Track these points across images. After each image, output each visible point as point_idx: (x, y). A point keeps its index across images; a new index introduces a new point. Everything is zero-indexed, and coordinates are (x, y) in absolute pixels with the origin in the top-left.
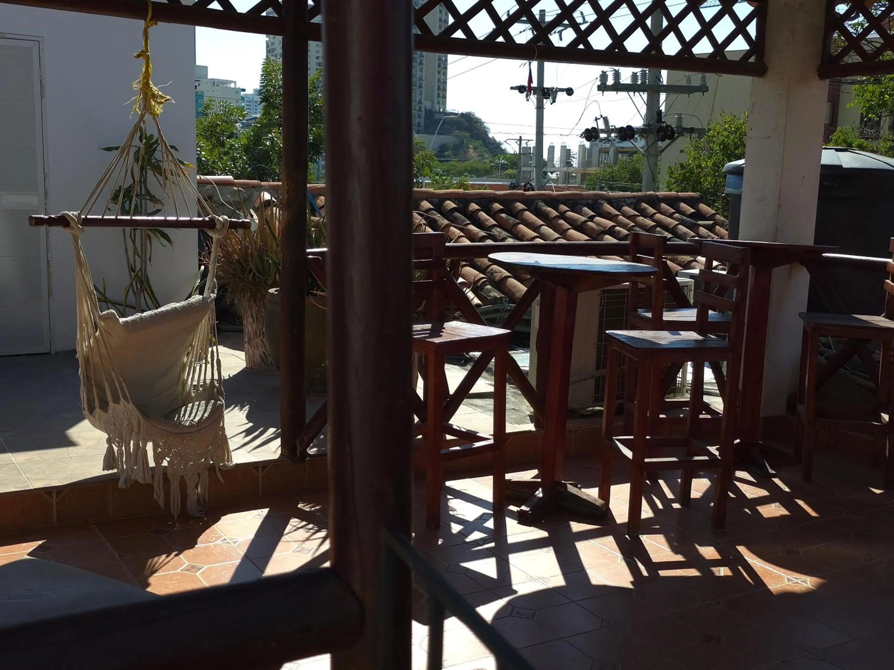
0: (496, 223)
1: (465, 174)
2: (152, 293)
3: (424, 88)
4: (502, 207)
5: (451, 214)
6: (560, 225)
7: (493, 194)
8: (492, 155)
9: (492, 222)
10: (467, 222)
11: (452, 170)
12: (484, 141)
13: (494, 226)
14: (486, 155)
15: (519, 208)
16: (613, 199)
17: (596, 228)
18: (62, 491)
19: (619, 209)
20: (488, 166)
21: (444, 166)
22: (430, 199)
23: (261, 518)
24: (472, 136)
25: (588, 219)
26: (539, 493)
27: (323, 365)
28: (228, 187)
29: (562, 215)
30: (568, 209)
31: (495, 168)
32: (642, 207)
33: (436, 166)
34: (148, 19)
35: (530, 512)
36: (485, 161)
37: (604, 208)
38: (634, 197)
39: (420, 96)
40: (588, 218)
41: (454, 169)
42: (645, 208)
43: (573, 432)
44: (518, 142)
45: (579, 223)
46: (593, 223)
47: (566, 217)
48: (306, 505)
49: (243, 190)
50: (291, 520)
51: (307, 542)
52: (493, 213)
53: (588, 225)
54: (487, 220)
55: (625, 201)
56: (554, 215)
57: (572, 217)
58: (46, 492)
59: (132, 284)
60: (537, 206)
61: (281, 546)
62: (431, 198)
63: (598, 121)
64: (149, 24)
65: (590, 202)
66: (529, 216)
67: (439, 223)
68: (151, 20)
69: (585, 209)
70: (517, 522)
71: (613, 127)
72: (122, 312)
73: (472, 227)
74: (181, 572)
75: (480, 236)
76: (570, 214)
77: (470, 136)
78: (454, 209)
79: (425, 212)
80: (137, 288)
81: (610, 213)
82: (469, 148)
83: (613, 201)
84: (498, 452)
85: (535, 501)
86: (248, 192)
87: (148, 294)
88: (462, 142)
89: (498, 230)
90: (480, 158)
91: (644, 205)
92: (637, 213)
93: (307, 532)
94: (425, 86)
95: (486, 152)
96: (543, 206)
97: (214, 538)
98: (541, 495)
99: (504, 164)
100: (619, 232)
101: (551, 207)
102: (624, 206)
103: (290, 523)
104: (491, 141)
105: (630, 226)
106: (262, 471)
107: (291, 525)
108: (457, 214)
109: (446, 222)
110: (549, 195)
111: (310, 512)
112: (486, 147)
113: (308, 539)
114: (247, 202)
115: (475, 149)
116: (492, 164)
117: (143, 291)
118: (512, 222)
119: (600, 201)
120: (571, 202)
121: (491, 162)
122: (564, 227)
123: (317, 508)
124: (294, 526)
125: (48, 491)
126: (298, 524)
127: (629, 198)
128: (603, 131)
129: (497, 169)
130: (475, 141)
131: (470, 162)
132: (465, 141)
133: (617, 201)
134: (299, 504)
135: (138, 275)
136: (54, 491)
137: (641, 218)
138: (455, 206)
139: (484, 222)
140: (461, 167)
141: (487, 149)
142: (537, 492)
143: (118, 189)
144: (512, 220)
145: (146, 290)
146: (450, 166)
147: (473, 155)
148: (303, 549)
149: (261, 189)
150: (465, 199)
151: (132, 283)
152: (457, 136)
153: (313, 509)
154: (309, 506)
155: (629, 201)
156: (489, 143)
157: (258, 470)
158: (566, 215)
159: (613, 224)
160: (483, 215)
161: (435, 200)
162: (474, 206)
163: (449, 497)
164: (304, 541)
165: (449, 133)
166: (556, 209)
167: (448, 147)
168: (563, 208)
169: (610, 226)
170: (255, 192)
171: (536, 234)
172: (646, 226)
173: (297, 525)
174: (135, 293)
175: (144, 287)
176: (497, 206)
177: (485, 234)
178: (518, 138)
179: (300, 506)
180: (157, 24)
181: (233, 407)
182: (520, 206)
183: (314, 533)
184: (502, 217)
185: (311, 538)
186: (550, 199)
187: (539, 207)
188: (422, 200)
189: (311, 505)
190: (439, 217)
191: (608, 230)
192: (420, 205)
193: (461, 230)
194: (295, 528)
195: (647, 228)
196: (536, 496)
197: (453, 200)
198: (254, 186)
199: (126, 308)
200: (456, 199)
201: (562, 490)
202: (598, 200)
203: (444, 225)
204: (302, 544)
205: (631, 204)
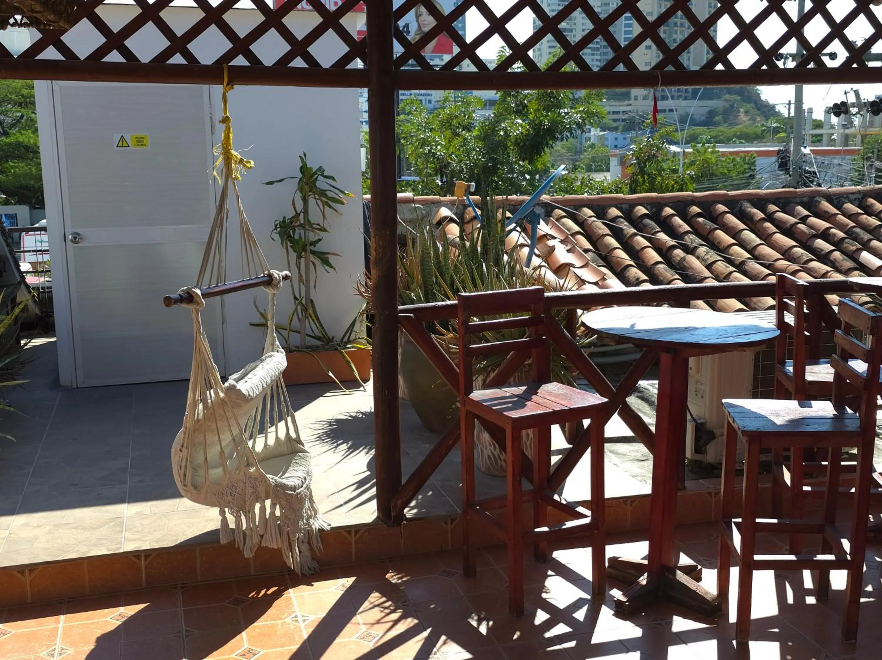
0: (690, 229)
1: (734, 140)
2: (318, 319)
3: (692, 53)
4: (700, 211)
5: (641, 222)
6: (765, 229)
7: (691, 196)
8: (765, 119)
9: (687, 228)
10: (657, 230)
11: (719, 136)
12: (756, 103)
13: (687, 232)
14: (759, 119)
15: (720, 210)
16: (834, 196)
17: (807, 231)
18: (150, 555)
19: (839, 207)
20: (759, 130)
21: (712, 133)
22: (619, 205)
23: (342, 590)
24: (743, 100)
25: (799, 221)
26: (643, 580)
27: (454, 406)
28: (407, 205)
29: (770, 218)
30: (778, 209)
31: (767, 133)
32: (868, 204)
33: (703, 133)
34: (225, 84)
35: (627, 603)
36: (757, 124)
37: (821, 206)
38: (859, 192)
39: (688, 62)
40: (799, 219)
41: (722, 135)
42: (872, 204)
43: (713, 495)
44: (787, 106)
45: (788, 225)
46: (805, 226)
47: (775, 219)
48: (395, 576)
49: (422, 207)
50: (372, 595)
51: (377, 625)
52: (689, 217)
53: (798, 228)
54: (681, 226)
55: (847, 198)
56: (759, 218)
57: (781, 218)
58: (134, 556)
59: (296, 310)
60: (741, 207)
61: (349, 628)
62: (621, 204)
63: (848, 94)
64: (227, 89)
65: (806, 199)
66: (732, 220)
67: (625, 232)
68: (228, 85)
69: (799, 208)
70: (613, 612)
71: (866, 101)
72: (286, 337)
73: (662, 236)
74: (236, 657)
75: (668, 246)
76: (781, 215)
77: (741, 99)
78: (645, 216)
79: (611, 220)
80: (302, 315)
81: (826, 212)
82: (739, 112)
83: (834, 198)
84: (596, 532)
85: (636, 590)
86: (427, 209)
87: (313, 320)
88: (732, 106)
89: (691, 237)
90: (751, 122)
91: (871, 201)
92: (860, 211)
93: (382, 612)
94: (693, 51)
95: (759, 115)
96: (749, 207)
97: (286, 614)
98: (644, 582)
99: (777, 127)
100: (834, 235)
101: (756, 208)
102: (846, 203)
103: (369, 599)
104: (764, 104)
105: (849, 227)
106: (355, 535)
107: (369, 601)
108: (648, 221)
109: (633, 230)
110: (757, 195)
111: (396, 584)
112: (759, 109)
113: (378, 622)
114: (425, 219)
115: (746, 112)
116: (763, 128)
117: (308, 318)
118: (709, 227)
119: (817, 198)
120: (782, 201)
121: (763, 125)
122: (769, 231)
123: (404, 579)
124: (372, 603)
125: (137, 554)
126: (377, 600)
127: (853, 193)
128: (853, 105)
129: (768, 134)
130: (747, 104)
131: (740, 126)
132: (735, 105)
133: (838, 198)
134: (388, 572)
135: (301, 303)
136: (143, 555)
137: (865, 216)
138: (647, 212)
139: (677, 229)
140: (730, 133)
141: (759, 112)
142: (642, 578)
143: (281, 221)
144: (709, 225)
145: (311, 317)
146: (718, 132)
147: (744, 119)
148: (368, 635)
149: (439, 204)
150: (659, 203)
151: (296, 308)
152: (726, 100)
153: (400, 581)
154: (397, 576)
155: (852, 197)
156: (761, 105)
157: (350, 535)
158: (774, 217)
159: (827, 225)
160: (677, 220)
161: (624, 206)
162: (668, 211)
163: (550, 573)
164: (373, 624)
165: (719, 98)
166: (763, 209)
167: (717, 112)
168: (772, 208)
169: (824, 228)
170: (434, 208)
171: (734, 241)
172: (870, 226)
173: (375, 602)
174: (299, 320)
175: (308, 313)
176: (695, 209)
177: (676, 244)
178: (788, 103)
179: (388, 576)
180: (233, 88)
181: (361, 449)
182: (721, 208)
183: (388, 614)
184: (698, 222)
185: (382, 621)
186: (757, 199)
187: (743, 208)
188: (611, 206)
189: (399, 576)
190: (626, 225)
191: (821, 233)
192: (607, 212)
193: (649, 240)
194: (371, 606)
195: (871, 228)
196: (638, 583)
197: (645, 205)
198: (433, 202)
199: (290, 332)
200: (648, 204)
201: (671, 576)
202: (815, 197)
203: (630, 234)
204: (369, 629)
205: (855, 199)
